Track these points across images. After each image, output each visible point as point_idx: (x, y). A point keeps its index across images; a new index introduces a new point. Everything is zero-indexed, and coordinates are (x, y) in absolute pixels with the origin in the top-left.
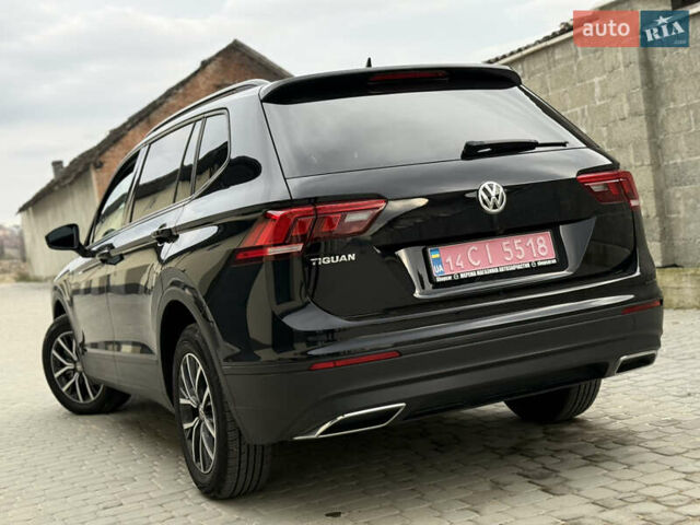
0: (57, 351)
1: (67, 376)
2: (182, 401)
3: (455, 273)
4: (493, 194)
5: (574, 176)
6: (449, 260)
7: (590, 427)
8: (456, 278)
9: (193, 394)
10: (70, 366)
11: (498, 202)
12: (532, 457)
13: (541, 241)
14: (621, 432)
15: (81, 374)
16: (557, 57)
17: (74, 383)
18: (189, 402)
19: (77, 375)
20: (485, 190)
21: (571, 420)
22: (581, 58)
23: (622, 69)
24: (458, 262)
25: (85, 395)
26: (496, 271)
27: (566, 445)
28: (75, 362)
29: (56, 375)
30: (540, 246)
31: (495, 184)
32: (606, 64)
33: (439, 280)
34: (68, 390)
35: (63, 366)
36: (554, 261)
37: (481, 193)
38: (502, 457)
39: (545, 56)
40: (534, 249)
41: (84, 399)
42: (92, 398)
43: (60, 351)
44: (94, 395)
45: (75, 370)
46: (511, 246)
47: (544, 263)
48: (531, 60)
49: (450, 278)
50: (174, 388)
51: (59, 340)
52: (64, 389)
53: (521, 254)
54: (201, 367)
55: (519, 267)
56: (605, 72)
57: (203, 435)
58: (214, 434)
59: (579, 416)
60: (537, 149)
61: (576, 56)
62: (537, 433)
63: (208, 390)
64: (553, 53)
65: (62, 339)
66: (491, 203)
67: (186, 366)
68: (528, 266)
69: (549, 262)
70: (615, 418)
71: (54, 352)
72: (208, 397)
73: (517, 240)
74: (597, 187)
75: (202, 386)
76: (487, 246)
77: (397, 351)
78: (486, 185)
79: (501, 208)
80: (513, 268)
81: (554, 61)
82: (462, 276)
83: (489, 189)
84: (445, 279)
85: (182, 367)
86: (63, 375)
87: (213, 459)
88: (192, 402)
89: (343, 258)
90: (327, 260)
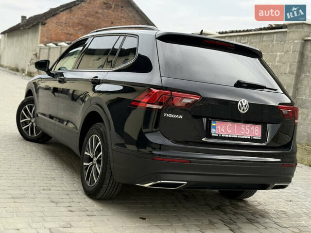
0: (24, 111)
1: (26, 123)
2: (86, 153)
3: (220, 133)
4: (244, 104)
5: (277, 105)
6: (219, 127)
7: (249, 205)
8: (220, 136)
9: (92, 152)
10: (28, 119)
11: (245, 109)
12: (226, 213)
13: (257, 129)
14: (262, 211)
15: (32, 123)
16: (264, 39)
17: (29, 126)
18: (90, 155)
20: (241, 102)
21: (241, 200)
22: (274, 42)
23: (291, 52)
24: (222, 129)
25: (32, 133)
26: (236, 137)
27: (239, 211)
28: (31, 118)
29: (21, 121)
30: (256, 130)
31: (246, 101)
32: (284, 48)
33: (213, 135)
34: (25, 129)
35: (25, 118)
36: (260, 138)
37: (239, 103)
38: (213, 210)
39: (259, 37)
40: (254, 131)
41: (31, 135)
42: (35, 135)
43: (26, 111)
44: (36, 134)
45: (30, 121)
46: (245, 128)
47: (256, 138)
48: (253, 37)
49: (217, 135)
50: (83, 146)
51: (27, 106)
52: (23, 128)
53: (247, 132)
54: (100, 143)
55: (246, 137)
56: (283, 52)
57: (93, 170)
58: (99, 172)
59: (245, 199)
60: (265, 90)
61: (273, 41)
62: (227, 202)
63: (101, 153)
64: (263, 37)
65: (28, 106)
66: (242, 108)
67: (92, 140)
68: (249, 138)
69: (258, 138)
70: (260, 204)
71: (23, 111)
72: (101, 156)
73: (248, 126)
74: (284, 111)
75: (99, 150)
76: (235, 125)
77: (190, 161)
78: (242, 100)
79: (246, 111)
80: (243, 137)
81: (263, 40)
82: (223, 136)
83: (243, 103)
84: (215, 135)
85: (90, 139)
86: (24, 122)
87: (96, 181)
88: (91, 155)
89: (177, 116)
90: (170, 116)
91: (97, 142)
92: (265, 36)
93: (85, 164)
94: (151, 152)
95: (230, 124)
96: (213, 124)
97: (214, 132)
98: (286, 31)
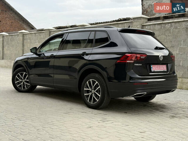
3: (154, 70)
6: (153, 68)
10: (21, 80)
13: (165, 66)
15: (24, 83)
17: (21, 85)
19: (22, 83)
25: (24, 88)
26: (159, 71)
28: (22, 80)
29: (16, 82)
34: (19, 86)
35: (18, 80)
36: (166, 71)
40: (164, 68)
42: (26, 89)
43: (18, 76)
46: (161, 67)
51: (19, 74)
54: (97, 82)
57: (94, 96)
58: (100, 96)
65: (20, 74)
67: (89, 82)
68: (163, 71)
71: (16, 76)
72: (99, 88)
79: (162, 59)
80: (161, 71)
85: (87, 82)
86: (18, 82)
87: (98, 100)
88: (90, 89)
89: (140, 65)
90: (137, 65)
91: (94, 82)
92: (120, 25)
93: (85, 94)
94: (129, 81)
95: (156, 66)
96: (151, 67)
97: (152, 70)
98: (132, 22)
